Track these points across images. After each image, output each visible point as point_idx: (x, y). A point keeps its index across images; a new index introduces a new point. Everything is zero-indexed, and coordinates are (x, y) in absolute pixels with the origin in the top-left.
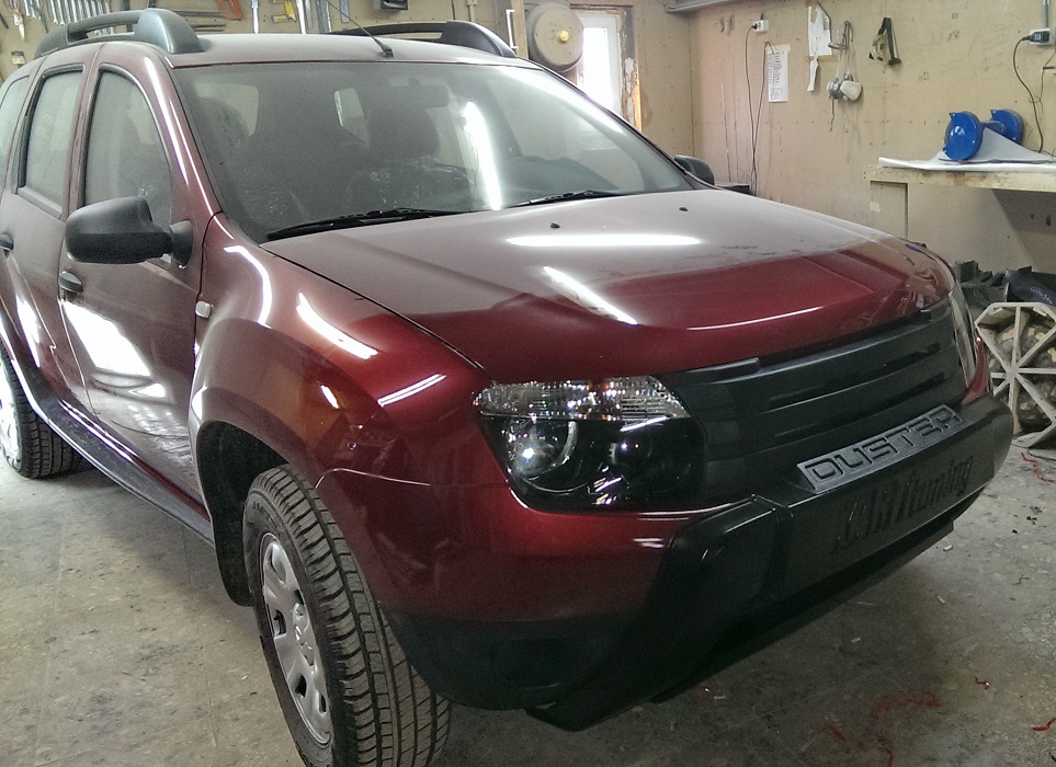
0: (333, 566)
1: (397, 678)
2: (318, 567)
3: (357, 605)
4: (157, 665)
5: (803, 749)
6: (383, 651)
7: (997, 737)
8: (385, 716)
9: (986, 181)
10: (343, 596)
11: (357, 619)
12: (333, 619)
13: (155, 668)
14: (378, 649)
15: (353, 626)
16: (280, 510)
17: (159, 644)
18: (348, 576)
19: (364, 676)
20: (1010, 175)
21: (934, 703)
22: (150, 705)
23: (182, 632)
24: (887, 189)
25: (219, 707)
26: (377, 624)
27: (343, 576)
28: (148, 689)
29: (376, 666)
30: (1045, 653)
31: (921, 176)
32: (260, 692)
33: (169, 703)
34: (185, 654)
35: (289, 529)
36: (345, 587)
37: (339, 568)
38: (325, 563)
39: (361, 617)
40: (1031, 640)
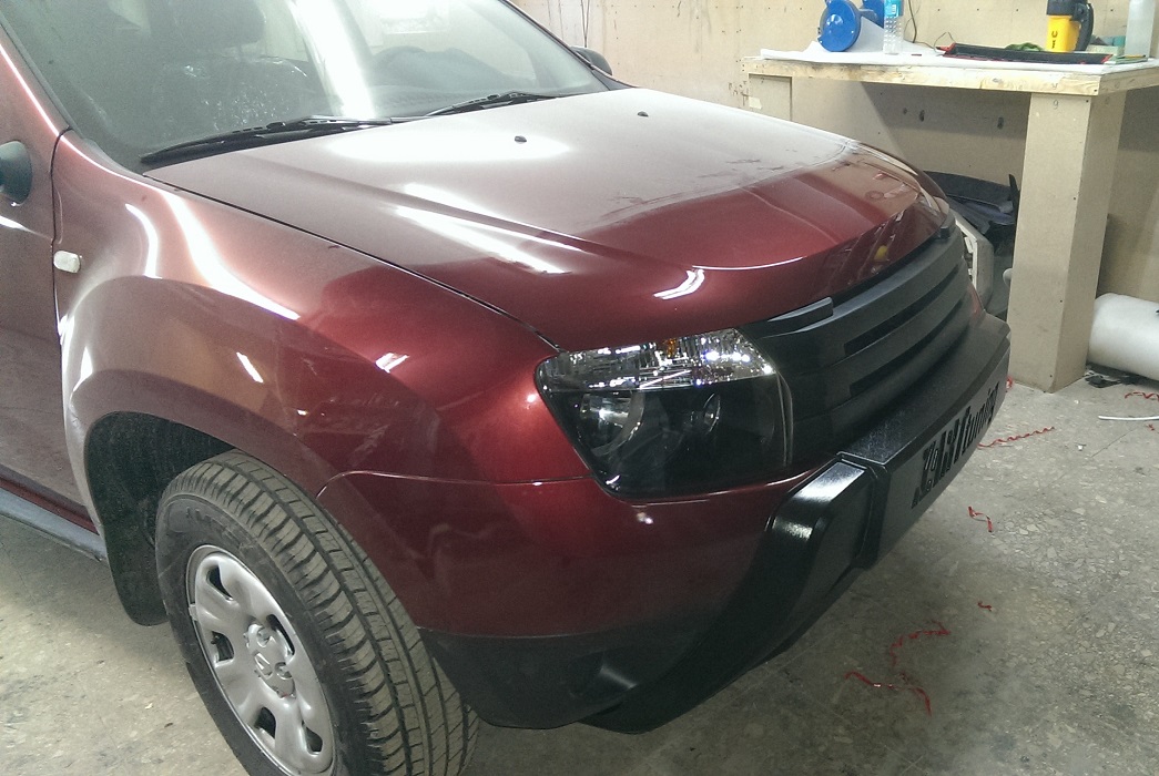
0: (335, 587)
1: (428, 707)
2: (317, 589)
3: (374, 630)
4: (23, 704)
5: (835, 700)
6: (411, 680)
7: (1015, 659)
8: (417, 753)
9: (885, 75)
10: (355, 622)
11: (376, 647)
12: (346, 652)
13: (20, 710)
14: (405, 679)
15: (373, 656)
16: (242, 521)
17: (15, 677)
18: (357, 595)
19: (393, 713)
20: (913, 69)
21: (943, 632)
22: (33, 759)
23: (40, 658)
24: (768, 84)
25: (129, 749)
26: (400, 648)
27: (350, 595)
28: (21, 738)
29: (404, 699)
30: (1024, 564)
31: (809, 69)
32: (177, 722)
33: (59, 753)
34: (56, 685)
35: (263, 545)
36: (356, 611)
37: (343, 588)
38: (325, 583)
39: (381, 643)
40: (1006, 552)
